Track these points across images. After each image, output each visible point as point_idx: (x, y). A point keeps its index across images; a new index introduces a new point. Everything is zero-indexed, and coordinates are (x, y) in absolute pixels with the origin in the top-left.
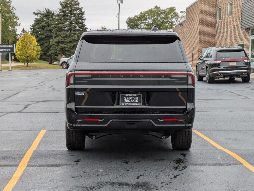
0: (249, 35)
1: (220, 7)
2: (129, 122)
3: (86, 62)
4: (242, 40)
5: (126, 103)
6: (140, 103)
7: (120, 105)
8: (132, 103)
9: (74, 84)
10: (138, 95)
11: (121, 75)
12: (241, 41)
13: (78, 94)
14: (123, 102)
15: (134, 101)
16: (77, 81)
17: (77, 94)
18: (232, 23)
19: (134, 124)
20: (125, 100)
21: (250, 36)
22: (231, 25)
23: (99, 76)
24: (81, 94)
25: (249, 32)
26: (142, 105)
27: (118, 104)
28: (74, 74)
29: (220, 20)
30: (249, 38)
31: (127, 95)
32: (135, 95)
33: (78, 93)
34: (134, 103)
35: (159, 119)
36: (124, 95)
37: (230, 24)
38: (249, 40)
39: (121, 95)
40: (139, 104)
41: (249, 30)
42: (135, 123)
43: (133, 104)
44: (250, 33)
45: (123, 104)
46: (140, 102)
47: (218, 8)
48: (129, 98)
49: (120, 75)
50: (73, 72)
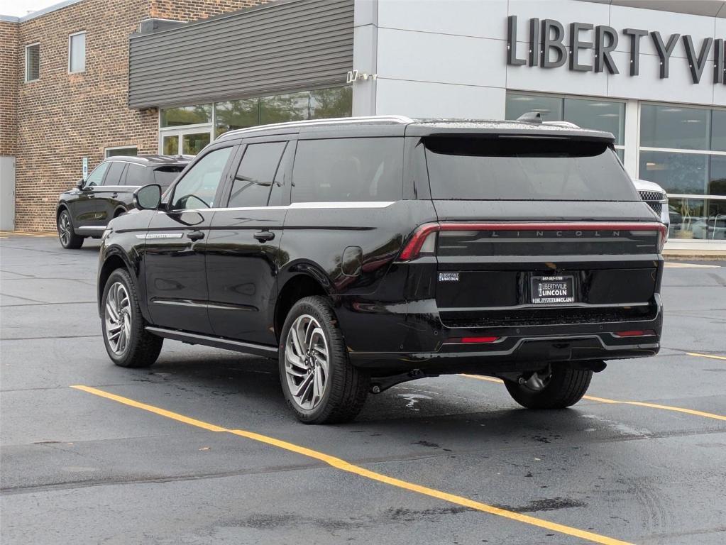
0: (157, 124)
1: (33, 42)
2: (556, 343)
3: (452, 200)
4: (130, 139)
5: (543, 297)
6: (571, 296)
7: (531, 303)
8: (555, 297)
9: (437, 253)
10: (567, 277)
11: (540, 231)
12: (126, 140)
13: (445, 279)
14: (537, 296)
15: (558, 293)
16: (443, 247)
17: (443, 277)
18: (89, 89)
19: (566, 346)
20: (540, 290)
21: (160, 129)
22: (82, 96)
23: (494, 233)
24: (453, 279)
25: (155, 116)
26: (575, 302)
27: (529, 301)
28: (437, 230)
29: (38, 80)
30: (155, 134)
31: (544, 278)
32: (561, 278)
33: (445, 275)
34: (559, 296)
35: (611, 333)
36: (538, 278)
37: (80, 93)
38: (155, 140)
39: (532, 278)
40: (570, 300)
41: (157, 111)
42: (569, 345)
43: (557, 300)
44: (159, 121)
45: (538, 300)
46: (569, 295)
47: (28, 44)
48: (547, 286)
49: (536, 231)
50: (435, 225)
